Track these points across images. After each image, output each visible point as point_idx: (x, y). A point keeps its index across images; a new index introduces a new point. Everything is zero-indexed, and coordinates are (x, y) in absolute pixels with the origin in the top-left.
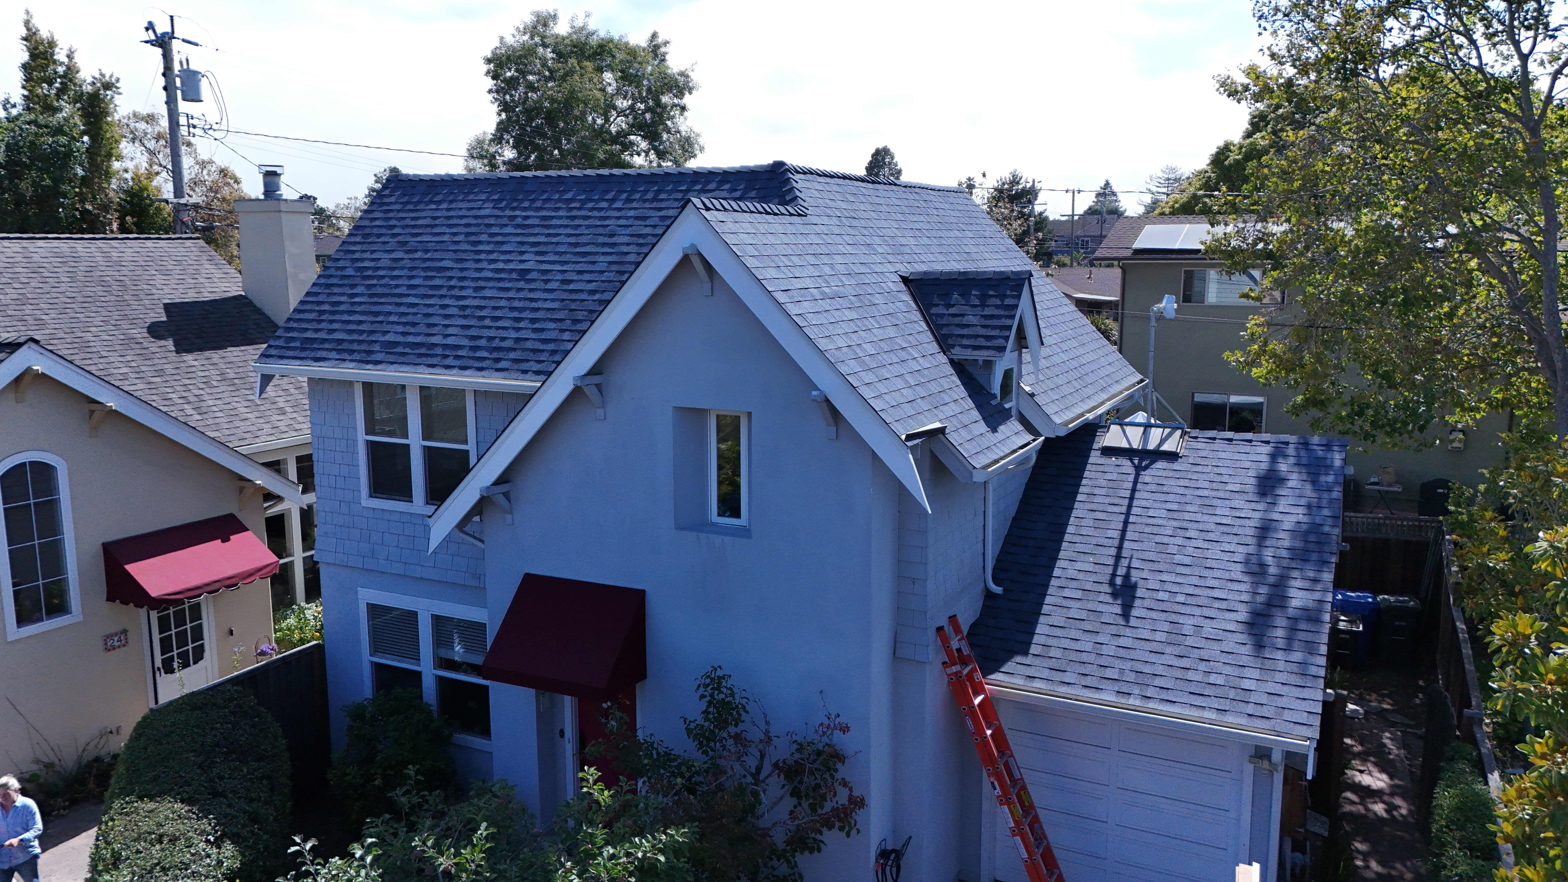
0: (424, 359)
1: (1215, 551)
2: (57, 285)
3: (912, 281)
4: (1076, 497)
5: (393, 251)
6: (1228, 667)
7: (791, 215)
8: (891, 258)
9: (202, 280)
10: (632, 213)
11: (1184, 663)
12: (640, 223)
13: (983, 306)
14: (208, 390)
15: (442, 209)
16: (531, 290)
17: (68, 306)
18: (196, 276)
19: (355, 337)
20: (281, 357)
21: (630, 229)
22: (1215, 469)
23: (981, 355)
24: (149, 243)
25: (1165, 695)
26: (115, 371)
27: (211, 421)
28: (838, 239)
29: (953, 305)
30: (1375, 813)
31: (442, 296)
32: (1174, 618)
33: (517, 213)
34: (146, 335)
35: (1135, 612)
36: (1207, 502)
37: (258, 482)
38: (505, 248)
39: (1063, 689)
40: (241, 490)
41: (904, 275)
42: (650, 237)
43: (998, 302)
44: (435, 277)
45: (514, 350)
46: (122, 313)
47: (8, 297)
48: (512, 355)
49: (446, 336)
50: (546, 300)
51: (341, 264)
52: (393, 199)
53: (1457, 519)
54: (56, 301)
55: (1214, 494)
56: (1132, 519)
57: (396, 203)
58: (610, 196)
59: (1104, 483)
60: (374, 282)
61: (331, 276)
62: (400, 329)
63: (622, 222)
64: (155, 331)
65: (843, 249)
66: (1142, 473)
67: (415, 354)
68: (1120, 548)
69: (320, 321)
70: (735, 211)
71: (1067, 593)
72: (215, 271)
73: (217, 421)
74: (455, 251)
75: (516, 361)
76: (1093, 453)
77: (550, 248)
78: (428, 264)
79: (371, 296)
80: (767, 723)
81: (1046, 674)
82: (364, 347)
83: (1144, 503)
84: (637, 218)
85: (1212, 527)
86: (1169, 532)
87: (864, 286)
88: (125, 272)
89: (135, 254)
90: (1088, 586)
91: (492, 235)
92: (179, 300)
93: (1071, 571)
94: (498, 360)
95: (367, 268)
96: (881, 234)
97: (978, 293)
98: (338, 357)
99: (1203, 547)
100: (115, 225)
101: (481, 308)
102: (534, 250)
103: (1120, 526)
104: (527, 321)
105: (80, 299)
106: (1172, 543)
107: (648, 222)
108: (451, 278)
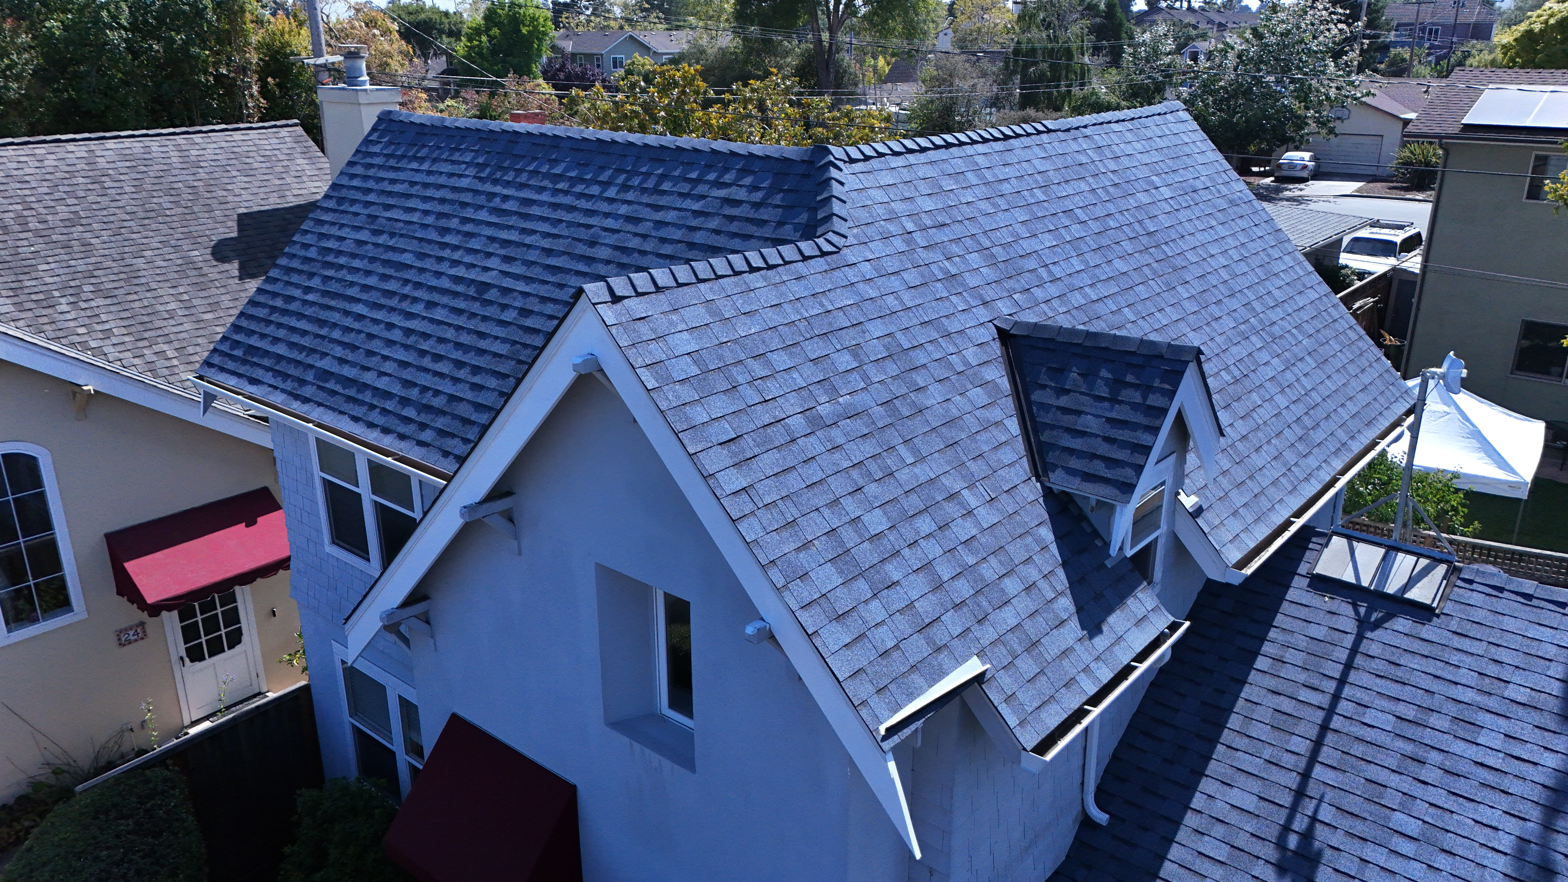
1: (1463, 819)
2: (118, 197)
3: (1015, 337)
4: (1254, 660)
5: (361, 228)
7: (806, 258)
8: (991, 293)
9: (289, 180)
12: (628, 227)
13: (1114, 400)
15: (423, 171)
16: (485, 318)
17: (125, 224)
18: (284, 175)
19: (295, 354)
21: (616, 236)
22: (1493, 649)
23: (1093, 491)
24: (237, 136)
26: (162, 308)
28: (892, 284)
29: (1068, 392)
31: (392, 309)
33: (498, 189)
34: (210, 257)
36: (1467, 715)
38: (473, 243)
41: (1007, 327)
42: (636, 255)
43: (1137, 397)
44: (391, 277)
45: (444, 414)
46: (186, 230)
47: (58, 217)
49: (380, 374)
50: (496, 338)
51: (308, 238)
52: (377, 148)
54: (112, 218)
55: (1481, 699)
56: (1336, 722)
57: (380, 154)
58: (604, 177)
59: (1303, 643)
60: (332, 273)
61: (294, 256)
63: (610, 223)
64: (221, 251)
65: (895, 304)
66: (1369, 635)
67: (344, 395)
68: (1306, 776)
69: (269, 323)
70: (682, 285)
71: (1208, 847)
72: (307, 167)
74: (421, 240)
75: (441, 433)
76: (1298, 583)
77: (519, 253)
78: (390, 255)
79: (324, 293)
82: (298, 372)
83: (1360, 695)
85: (1466, 767)
86: (1392, 763)
87: (914, 375)
88: (203, 176)
89: (218, 151)
90: (1242, 841)
91: (465, 220)
92: (256, 209)
93: (1219, 804)
94: (423, 426)
95: (329, 250)
96: (988, 244)
97: (1110, 376)
98: (272, 381)
99: (1445, 806)
100: (255, 89)
101: (426, 336)
102: (503, 252)
103: (1313, 733)
104: (468, 369)
105: (142, 215)
106: (1393, 785)
107: (641, 229)
108: (406, 282)
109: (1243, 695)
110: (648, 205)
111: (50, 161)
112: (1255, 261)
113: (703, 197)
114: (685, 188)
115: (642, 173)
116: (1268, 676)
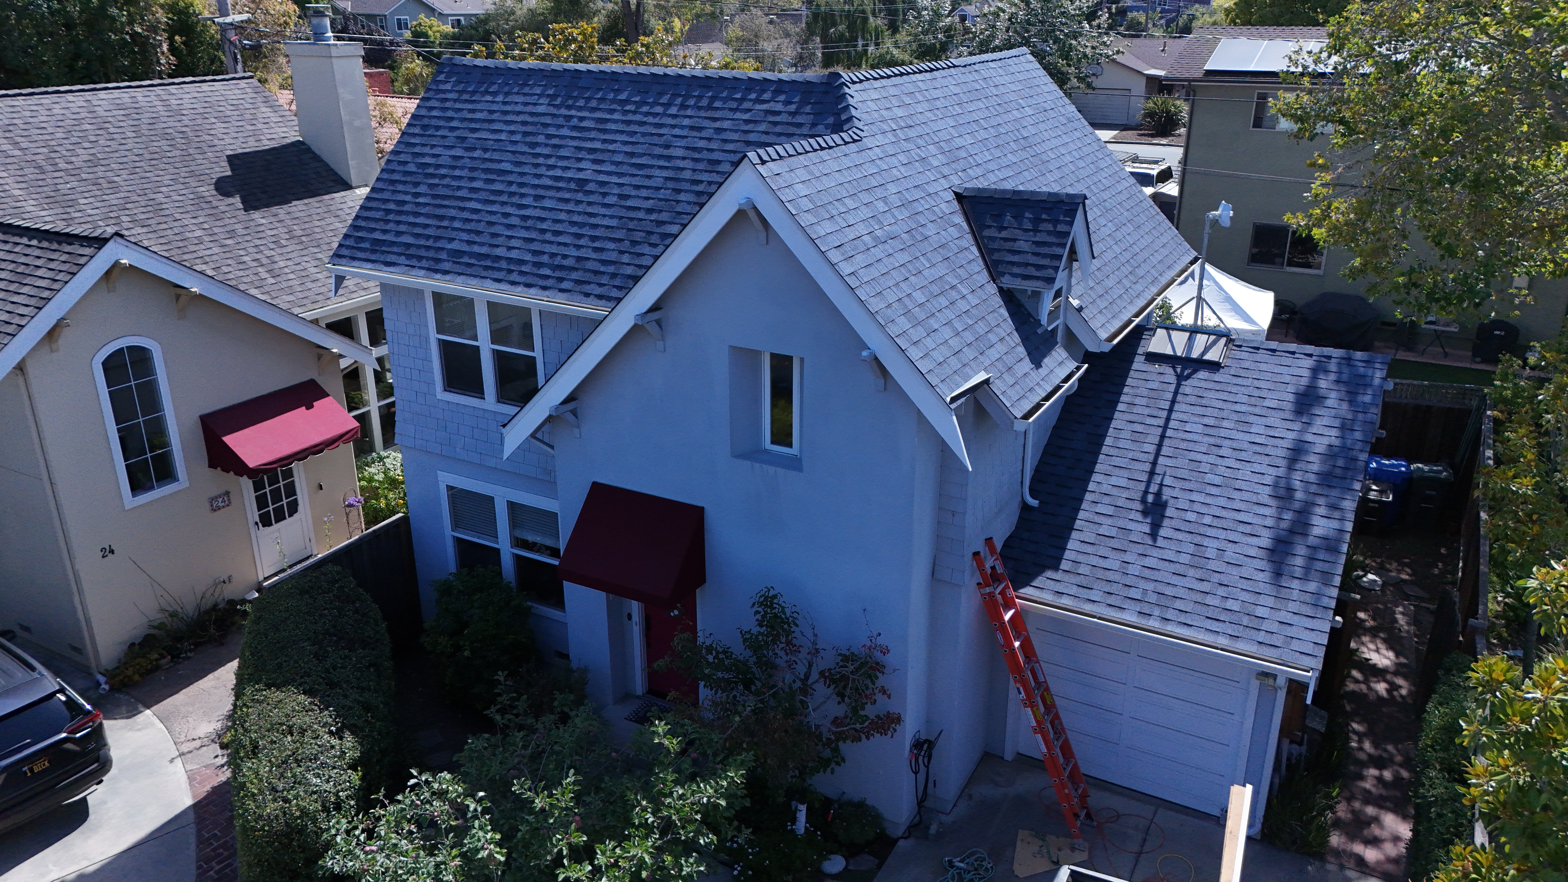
0: (490, 272)
1: (1245, 472)
2: (123, 141)
3: (965, 197)
4: (1116, 406)
5: (453, 147)
6: (1245, 593)
7: (845, 143)
8: (946, 170)
9: (260, 126)
10: (686, 122)
11: (1205, 587)
12: (695, 134)
13: (1036, 231)
14: (279, 251)
15: (498, 102)
16: (590, 204)
17: (137, 164)
19: (422, 242)
20: (353, 259)
22: (1256, 382)
23: (1030, 286)
24: (205, 87)
25: (1183, 618)
26: (190, 235)
27: (284, 285)
28: (893, 162)
29: (1006, 228)
30: (1376, 692)
31: (503, 204)
32: (1198, 539)
33: (573, 112)
34: (214, 193)
35: (1163, 532)
36: (1244, 418)
37: (335, 350)
38: (563, 152)
39: (1088, 607)
40: (320, 357)
41: (959, 191)
43: (1050, 227)
44: (495, 180)
45: (576, 269)
46: (189, 169)
47: (80, 159)
49: (510, 248)
50: (604, 216)
51: (402, 157)
52: (448, 87)
53: (1501, 394)
54: (125, 160)
55: (1250, 409)
56: (1169, 433)
57: (451, 91)
58: (663, 100)
59: (1145, 393)
60: (436, 181)
61: (393, 171)
63: (677, 131)
64: (223, 187)
65: (898, 174)
66: (1183, 383)
67: (481, 266)
68: (1154, 463)
69: (387, 222)
71: (1100, 509)
72: (272, 115)
73: (291, 283)
74: (514, 152)
75: (578, 282)
76: (1137, 359)
77: (606, 157)
78: (487, 165)
79: (435, 196)
80: (815, 635)
81: (1074, 590)
82: (431, 254)
83: (1182, 416)
84: (692, 128)
85: (1246, 446)
86: (1204, 450)
87: (917, 216)
88: (186, 122)
89: (193, 101)
90: (1121, 502)
91: (549, 136)
92: (240, 151)
93: (1105, 486)
94: (561, 279)
95: (428, 165)
96: (937, 140)
97: (1031, 216)
98: (407, 263)
99: (1235, 467)
100: (165, 47)
101: (541, 219)
102: (592, 157)
103: (1156, 440)
104: (587, 238)
105: (148, 156)
106: (1205, 460)
107: (704, 134)
108: (511, 183)
109: (1112, 426)
110: (706, 118)
111: (57, 110)
112: (1089, 160)
113: (749, 110)
114: (734, 105)
115: (695, 96)
116: (1126, 413)
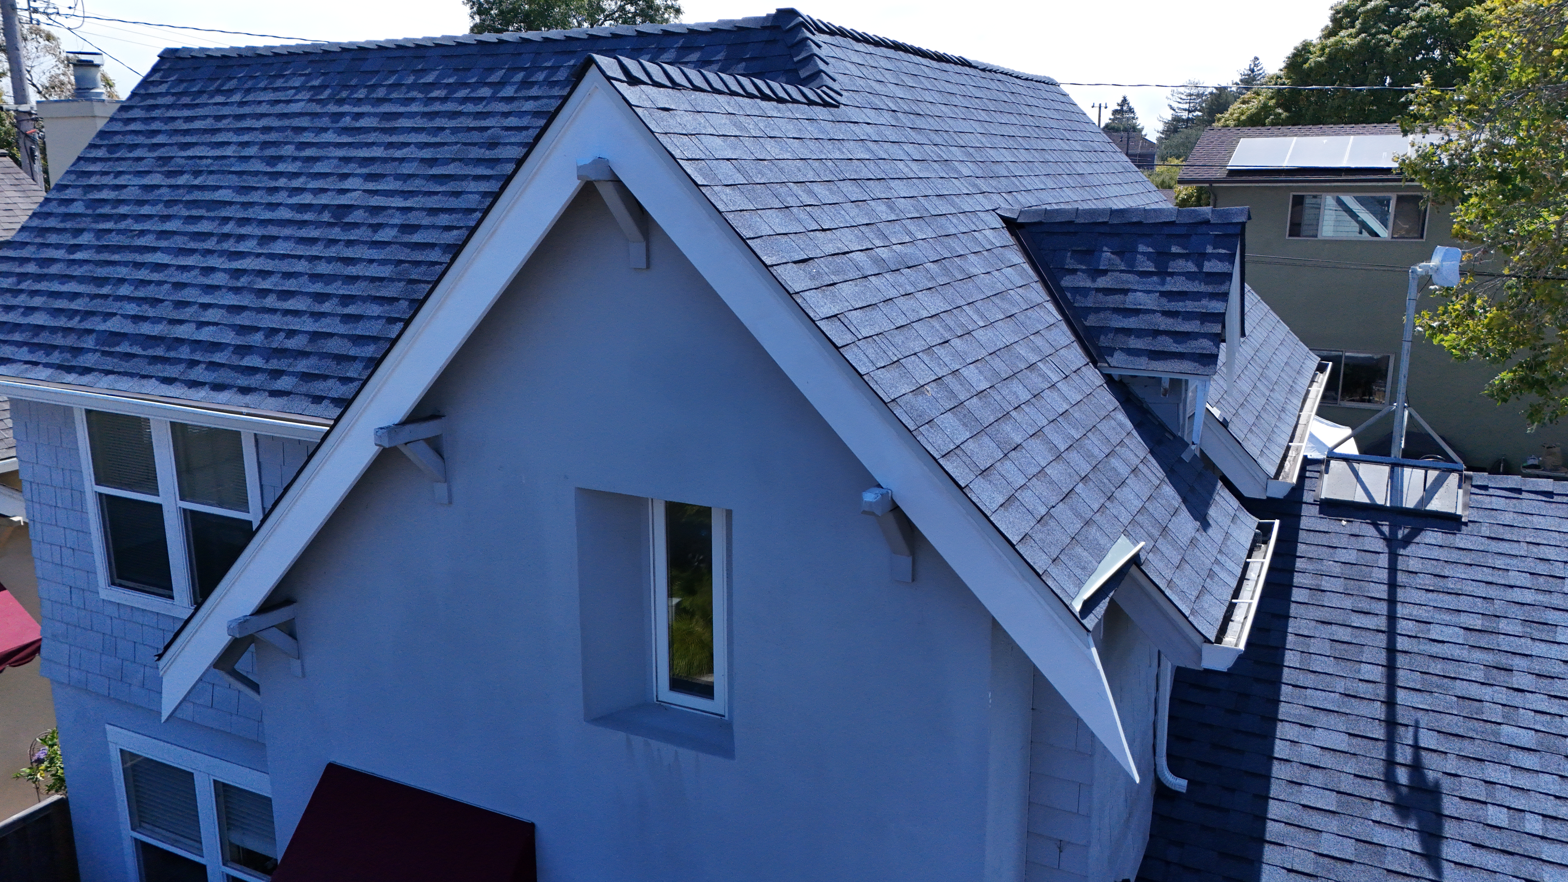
0: (159, 366)
3: (1022, 226)
4: (1290, 594)
5: (148, 172)
7: (811, 103)
8: (983, 185)
10: (529, 106)
13: (1163, 273)
15: (232, 103)
16: (350, 243)
19: (62, 322)
22: (1535, 549)
23: (1165, 370)
28: (896, 151)
29: (1104, 272)
31: (208, 252)
33: (346, 108)
35: (1449, 851)
36: (1536, 615)
38: (319, 168)
41: (1008, 215)
43: (1191, 267)
44: (203, 217)
45: (307, 355)
48: (302, 366)
49: (201, 325)
50: (371, 261)
51: (68, 194)
52: (163, 88)
55: (1543, 599)
56: (1402, 643)
57: (167, 94)
58: (495, 78)
59: (1337, 569)
60: (110, 225)
61: (49, 215)
62: (132, 309)
63: (512, 121)
65: (906, 170)
66: (1402, 552)
67: (147, 357)
68: (1390, 703)
69: (16, 292)
70: (696, 89)
71: (1310, 797)
74: (240, 173)
75: (306, 377)
76: (1306, 510)
77: (388, 168)
78: (197, 195)
79: (101, 249)
82: (70, 341)
83: (1417, 612)
86: (1478, 676)
87: (949, 240)
90: (1347, 784)
91: (302, 146)
93: (1306, 748)
94: (277, 374)
95: (103, 201)
96: (962, 143)
97: (1150, 250)
98: (29, 357)
99: (1552, 711)
101: (264, 274)
102: (364, 170)
103: (1382, 658)
104: (335, 301)
106: (1487, 698)
108: (226, 220)
109: (1290, 630)
115: (547, 68)
116: (1310, 607)
